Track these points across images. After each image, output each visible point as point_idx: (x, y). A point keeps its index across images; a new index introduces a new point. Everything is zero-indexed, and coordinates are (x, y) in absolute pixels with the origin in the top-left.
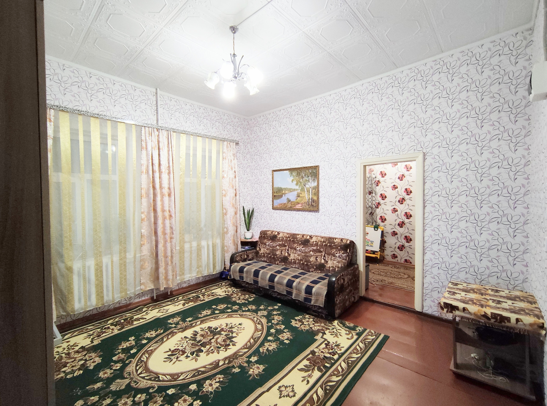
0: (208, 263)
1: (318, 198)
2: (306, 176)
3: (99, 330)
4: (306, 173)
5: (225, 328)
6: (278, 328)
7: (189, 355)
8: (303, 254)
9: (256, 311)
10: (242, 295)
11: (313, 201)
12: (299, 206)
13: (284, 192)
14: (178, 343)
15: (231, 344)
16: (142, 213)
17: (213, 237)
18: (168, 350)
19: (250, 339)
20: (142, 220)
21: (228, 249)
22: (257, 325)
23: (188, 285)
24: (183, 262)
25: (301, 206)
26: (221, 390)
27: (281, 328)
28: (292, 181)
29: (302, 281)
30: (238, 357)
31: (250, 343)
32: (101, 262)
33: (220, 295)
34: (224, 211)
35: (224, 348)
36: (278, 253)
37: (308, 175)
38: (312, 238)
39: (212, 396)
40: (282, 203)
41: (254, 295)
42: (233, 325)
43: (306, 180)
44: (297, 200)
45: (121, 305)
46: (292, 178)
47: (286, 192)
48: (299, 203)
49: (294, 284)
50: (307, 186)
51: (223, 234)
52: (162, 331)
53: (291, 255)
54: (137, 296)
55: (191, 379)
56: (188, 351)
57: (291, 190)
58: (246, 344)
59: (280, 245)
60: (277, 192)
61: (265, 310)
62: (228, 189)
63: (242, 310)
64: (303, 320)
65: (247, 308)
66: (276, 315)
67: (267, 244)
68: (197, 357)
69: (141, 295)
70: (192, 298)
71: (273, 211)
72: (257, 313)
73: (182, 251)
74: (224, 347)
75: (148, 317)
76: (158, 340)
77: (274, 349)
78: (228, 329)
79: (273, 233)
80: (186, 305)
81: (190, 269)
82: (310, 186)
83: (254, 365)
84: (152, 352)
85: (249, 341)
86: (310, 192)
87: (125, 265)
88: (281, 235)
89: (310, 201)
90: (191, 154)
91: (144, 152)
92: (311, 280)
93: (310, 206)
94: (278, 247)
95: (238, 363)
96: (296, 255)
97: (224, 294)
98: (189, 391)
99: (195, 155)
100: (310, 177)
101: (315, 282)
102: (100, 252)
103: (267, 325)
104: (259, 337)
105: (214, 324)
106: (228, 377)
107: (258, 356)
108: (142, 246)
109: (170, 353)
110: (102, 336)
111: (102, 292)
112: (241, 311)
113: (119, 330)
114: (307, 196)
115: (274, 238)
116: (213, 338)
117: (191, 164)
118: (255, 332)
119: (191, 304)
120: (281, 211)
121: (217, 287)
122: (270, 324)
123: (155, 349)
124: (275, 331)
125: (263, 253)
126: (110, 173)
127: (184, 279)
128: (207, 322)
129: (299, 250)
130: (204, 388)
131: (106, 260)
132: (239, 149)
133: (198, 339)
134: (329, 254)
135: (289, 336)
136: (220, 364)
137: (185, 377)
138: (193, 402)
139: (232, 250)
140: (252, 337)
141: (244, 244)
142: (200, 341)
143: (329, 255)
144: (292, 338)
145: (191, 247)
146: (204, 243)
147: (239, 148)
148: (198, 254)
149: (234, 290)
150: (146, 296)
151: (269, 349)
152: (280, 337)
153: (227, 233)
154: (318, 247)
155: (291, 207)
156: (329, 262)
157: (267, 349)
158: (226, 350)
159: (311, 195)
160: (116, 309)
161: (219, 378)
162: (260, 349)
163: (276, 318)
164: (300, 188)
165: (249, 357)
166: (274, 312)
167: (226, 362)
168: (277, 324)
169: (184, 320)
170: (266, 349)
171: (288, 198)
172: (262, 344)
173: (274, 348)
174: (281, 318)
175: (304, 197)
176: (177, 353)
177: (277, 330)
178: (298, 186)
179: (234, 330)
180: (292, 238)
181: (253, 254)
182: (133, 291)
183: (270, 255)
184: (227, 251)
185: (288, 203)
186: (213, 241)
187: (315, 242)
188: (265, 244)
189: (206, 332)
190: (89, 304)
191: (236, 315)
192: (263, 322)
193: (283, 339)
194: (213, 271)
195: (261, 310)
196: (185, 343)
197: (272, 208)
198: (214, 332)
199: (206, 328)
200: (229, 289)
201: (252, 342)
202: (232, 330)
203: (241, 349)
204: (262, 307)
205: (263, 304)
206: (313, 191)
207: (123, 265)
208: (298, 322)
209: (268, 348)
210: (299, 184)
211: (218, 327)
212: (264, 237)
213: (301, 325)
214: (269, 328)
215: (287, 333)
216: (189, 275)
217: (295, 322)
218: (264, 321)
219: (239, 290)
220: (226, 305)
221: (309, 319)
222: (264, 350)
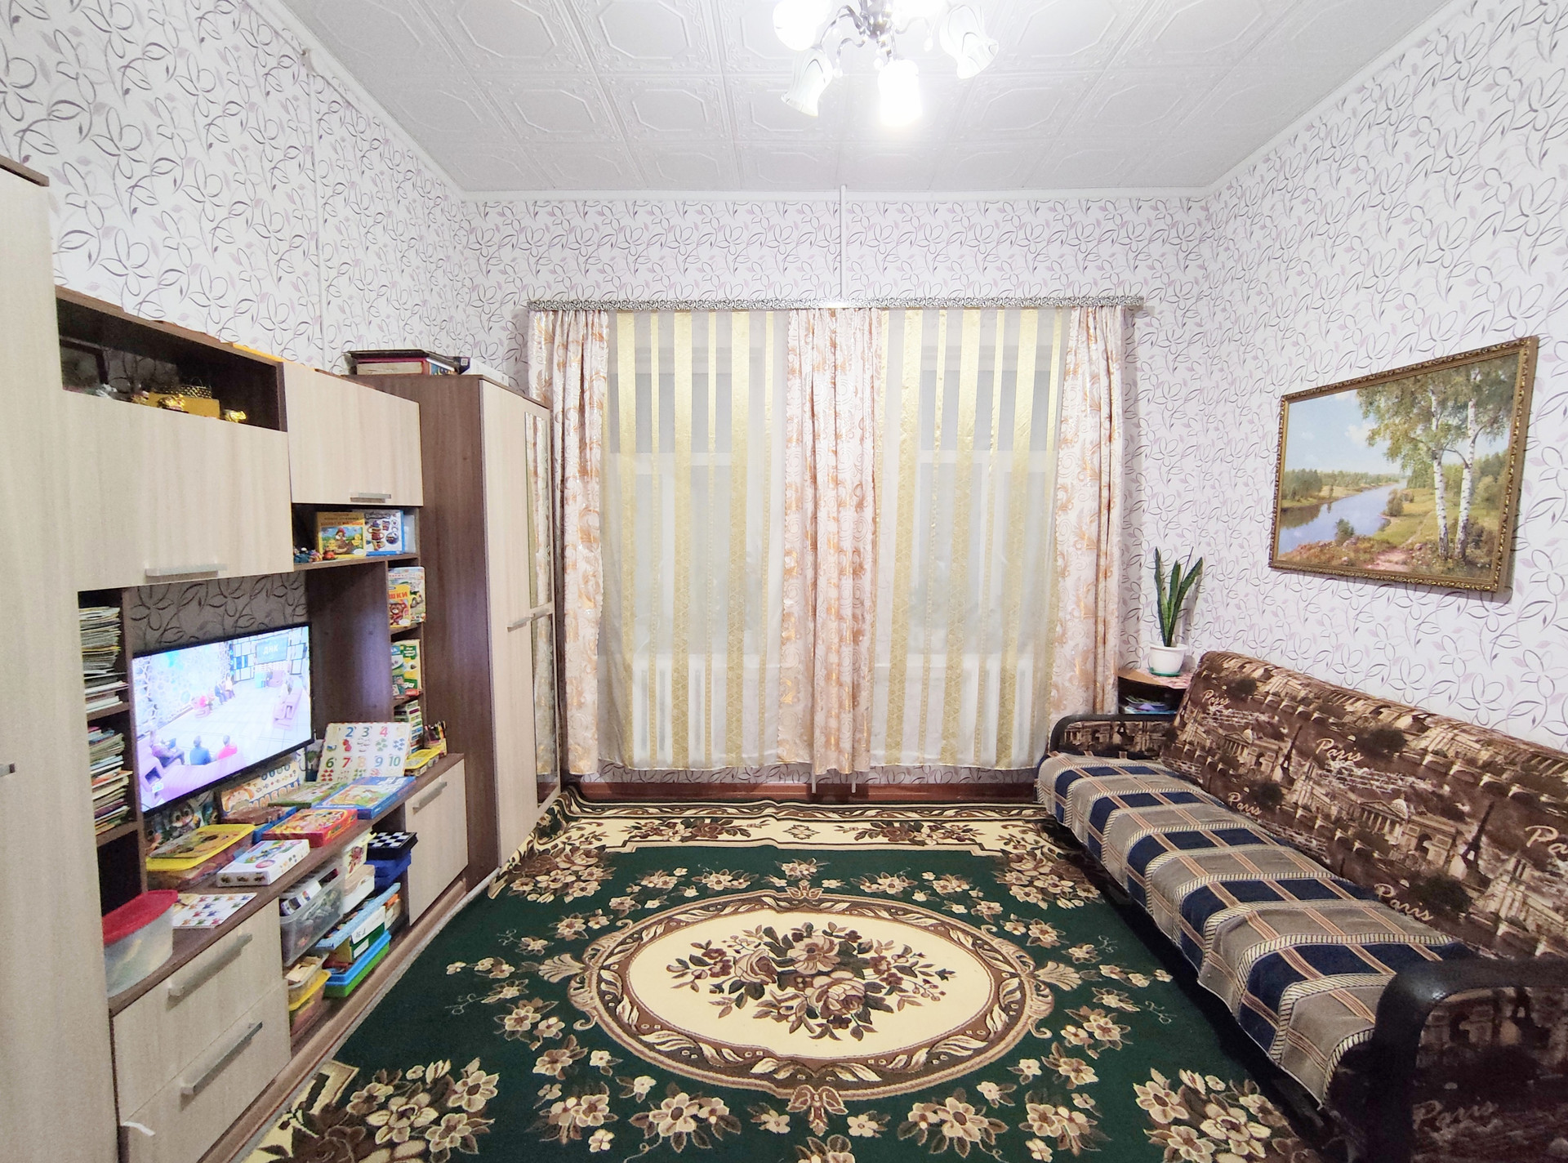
0: (977, 729)
1: (1510, 523)
2: (1450, 404)
3: (657, 822)
4: (1450, 391)
5: (889, 959)
6: (1064, 1069)
7: (726, 987)
8: (1352, 796)
9: (1041, 955)
10: (1052, 872)
11: (1476, 535)
12: (1391, 563)
13: (1325, 492)
14: (742, 936)
15: (853, 1025)
16: (788, 553)
17: (1005, 646)
18: (704, 944)
19: (919, 1048)
20: (787, 572)
21: (1060, 700)
22: (996, 1008)
23: (917, 782)
24: (900, 709)
25: (1405, 563)
26: (679, 1151)
27: (1072, 1075)
28: (1371, 439)
29: (1259, 925)
30: (827, 1083)
31: (908, 1063)
32: (686, 667)
33: (980, 845)
34: (1060, 562)
35: (819, 1025)
36: (1245, 757)
37: (1462, 399)
38: (1425, 729)
39: (647, 1148)
40: (1314, 541)
41: (1095, 893)
42: (922, 962)
43: (1448, 428)
44: (1388, 530)
45: (737, 781)
46: (1371, 424)
47: (1338, 491)
48: (1392, 548)
49: (1216, 920)
50: (1449, 459)
51: (1047, 646)
52: (744, 886)
53: (1298, 785)
54: (773, 772)
55: (662, 1058)
56: (735, 974)
57: (1359, 483)
58: (893, 1056)
59: (1258, 727)
60: (1294, 494)
61: (1079, 966)
62: (1075, 482)
63: (1001, 928)
64: (1212, 1109)
65: (1023, 930)
66: (1108, 1010)
67: (1212, 709)
68: (733, 1005)
69: (783, 769)
70: (897, 825)
71: (1276, 574)
72: (1040, 964)
73: (898, 675)
74: (825, 1021)
75: (755, 833)
76: (712, 905)
77: (960, 1140)
78: (894, 971)
79: (1248, 669)
80: (867, 839)
81: (922, 735)
82: (1467, 457)
83: (842, 1149)
84: (679, 925)
85: (911, 1052)
86: (1458, 493)
87: (740, 685)
88: (1274, 685)
89: (1460, 535)
90: (941, 373)
91: (795, 383)
92: (1317, 939)
93: (1451, 565)
94: (1249, 732)
95: (804, 1103)
96: (1319, 791)
97: (1000, 845)
98: (623, 1089)
99: (953, 376)
100: (1471, 412)
101: (1330, 959)
102: (685, 642)
103: (1029, 1032)
104: (956, 1061)
105: (873, 930)
106: (733, 1126)
107: (886, 1125)
108: (783, 644)
109: (699, 953)
110: (649, 838)
111: (685, 738)
112: (994, 929)
113: (683, 839)
114: (1440, 513)
115: (1241, 691)
116: (827, 974)
117: (939, 403)
118: (962, 1031)
119: (881, 842)
120: (1308, 578)
121: (997, 816)
122: (1049, 1034)
123: (688, 924)
124: (1039, 1073)
125: (1191, 743)
126: (712, 446)
127: (898, 760)
128: (864, 915)
129: (1340, 772)
130: (656, 1111)
131: (695, 664)
132: (1151, 330)
133: (791, 954)
134: (1505, 844)
135: (1073, 1132)
136: (758, 1069)
137: (658, 1044)
138: (597, 1128)
139: (1074, 704)
140: (933, 1044)
141: (1129, 689)
142: (792, 961)
143: (1510, 850)
144: (1075, 1150)
145: (927, 670)
146: (970, 663)
147: (1150, 325)
148: (948, 694)
149: (1043, 843)
150: (796, 777)
151: (946, 1131)
152: (1033, 1110)
153: (1062, 640)
154: (1447, 788)
155: (1351, 563)
156: (1499, 887)
157: (936, 1128)
158: (820, 1036)
159: (1463, 504)
160: (724, 787)
161: (712, 1112)
162: (914, 1107)
163: (1096, 1022)
164: (1409, 472)
165: (856, 1108)
166: (1109, 993)
167: (782, 1075)
168: (1076, 1052)
169: (816, 881)
170: (933, 1118)
171: (1341, 522)
172: (936, 1095)
173: (968, 1139)
174: (1116, 1034)
175: (1426, 513)
176: (712, 961)
177: (1048, 1072)
178: (1399, 461)
179: (907, 983)
180: (1319, 709)
181: (1155, 736)
182: (756, 755)
183: (1213, 756)
184: (1058, 706)
185: (1340, 543)
186: (1004, 661)
187: (1436, 753)
188: (1205, 710)
189: (831, 942)
190: (659, 756)
191: (962, 937)
192: (1027, 1011)
193: (1035, 1129)
194: (997, 762)
195: (1069, 961)
196: (752, 947)
197: (1267, 561)
198: (850, 954)
199: (842, 934)
200: (1031, 837)
201: (917, 1063)
202: (901, 979)
203: (864, 1062)
204: (1079, 953)
205: (1097, 943)
206: (1481, 486)
207: (735, 682)
208: (1175, 1098)
209: (943, 1122)
210: (1406, 448)
211: (875, 945)
212: (1207, 678)
213: (1177, 1122)
214: (1030, 1047)
215: (1075, 1115)
216: (916, 754)
217: (1162, 1093)
218: (1037, 1007)
219: (1057, 850)
220: (966, 887)
221: (1252, 1118)
222: (923, 1118)
